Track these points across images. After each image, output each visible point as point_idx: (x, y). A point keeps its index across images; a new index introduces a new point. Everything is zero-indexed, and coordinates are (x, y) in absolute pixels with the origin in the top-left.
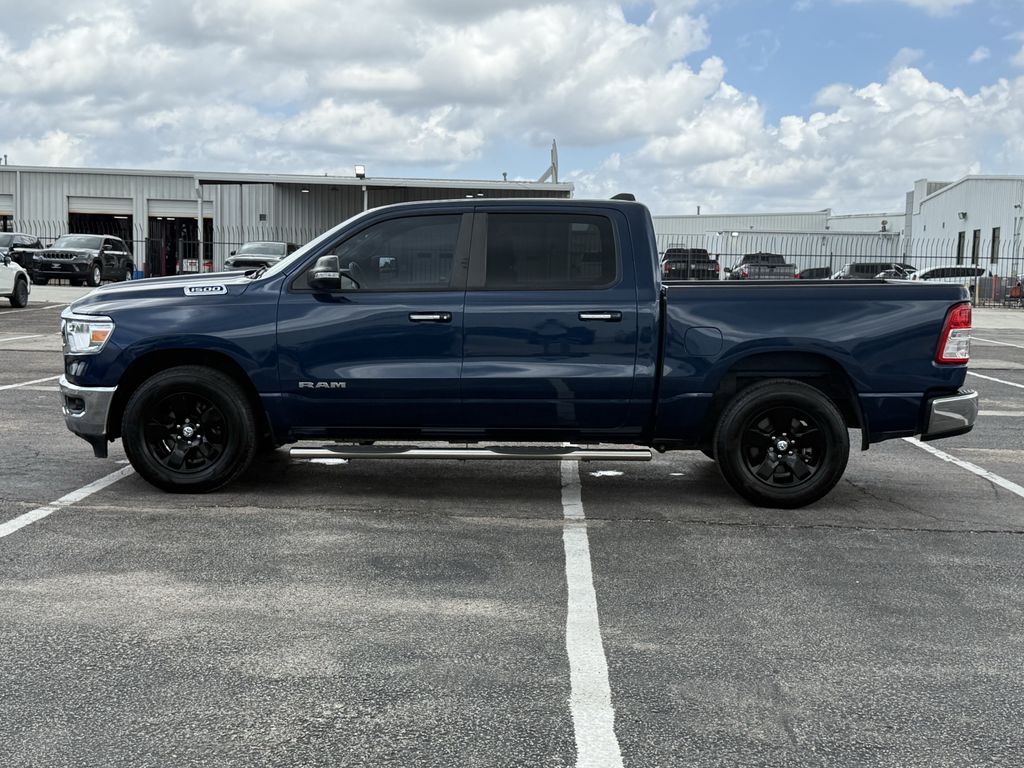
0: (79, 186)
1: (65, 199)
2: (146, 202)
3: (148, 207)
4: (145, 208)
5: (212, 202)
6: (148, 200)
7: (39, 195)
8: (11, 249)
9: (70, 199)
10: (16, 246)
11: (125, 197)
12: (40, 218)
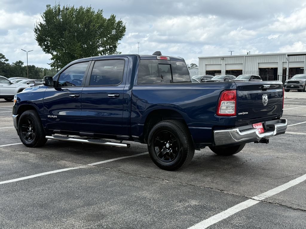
0: (262, 59)
1: (258, 64)
2: (282, 63)
3: (283, 65)
4: (282, 65)
5: (304, 62)
6: (283, 62)
7: (250, 63)
8: (225, 80)
9: (259, 64)
10: (226, 79)
11: (276, 62)
12: (250, 70)
